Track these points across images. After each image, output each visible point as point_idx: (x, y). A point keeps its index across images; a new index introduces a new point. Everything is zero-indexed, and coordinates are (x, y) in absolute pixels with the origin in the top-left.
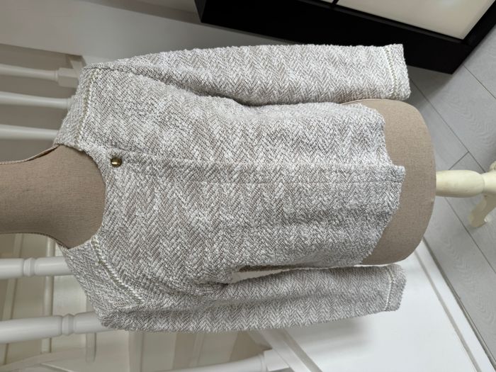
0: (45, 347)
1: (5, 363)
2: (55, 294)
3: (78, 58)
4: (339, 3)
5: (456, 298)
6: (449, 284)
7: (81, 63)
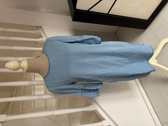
0: (33, 107)
1: (22, 110)
2: (35, 92)
3: (41, 27)
4: (109, 13)
5: (146, 94)
6: (144, 90)
7: (41, 28)
